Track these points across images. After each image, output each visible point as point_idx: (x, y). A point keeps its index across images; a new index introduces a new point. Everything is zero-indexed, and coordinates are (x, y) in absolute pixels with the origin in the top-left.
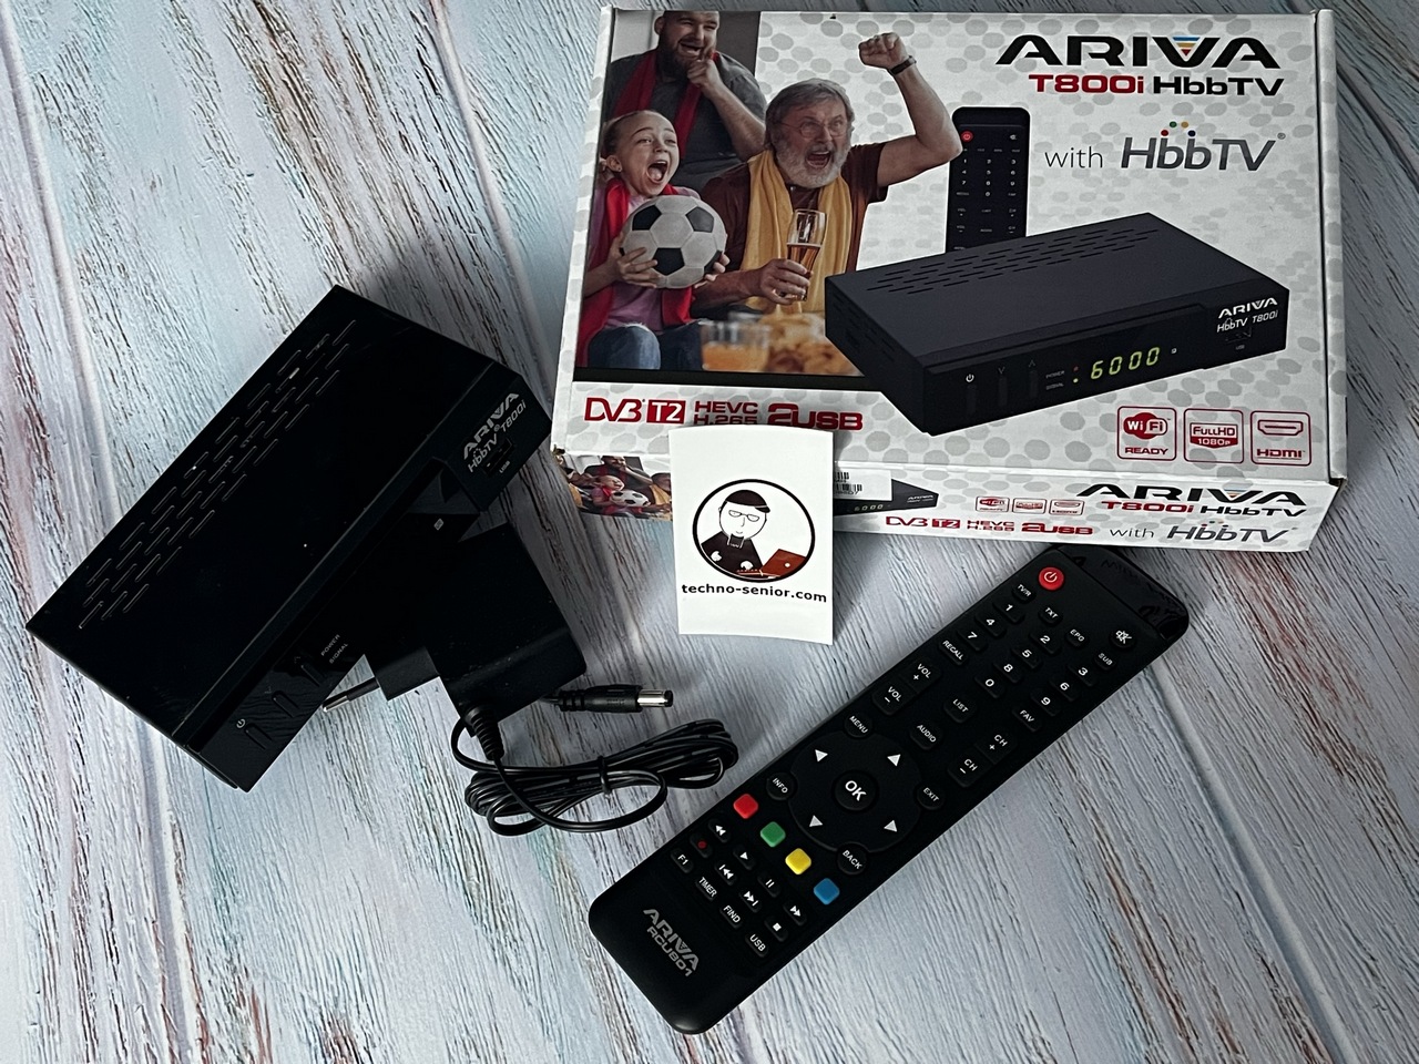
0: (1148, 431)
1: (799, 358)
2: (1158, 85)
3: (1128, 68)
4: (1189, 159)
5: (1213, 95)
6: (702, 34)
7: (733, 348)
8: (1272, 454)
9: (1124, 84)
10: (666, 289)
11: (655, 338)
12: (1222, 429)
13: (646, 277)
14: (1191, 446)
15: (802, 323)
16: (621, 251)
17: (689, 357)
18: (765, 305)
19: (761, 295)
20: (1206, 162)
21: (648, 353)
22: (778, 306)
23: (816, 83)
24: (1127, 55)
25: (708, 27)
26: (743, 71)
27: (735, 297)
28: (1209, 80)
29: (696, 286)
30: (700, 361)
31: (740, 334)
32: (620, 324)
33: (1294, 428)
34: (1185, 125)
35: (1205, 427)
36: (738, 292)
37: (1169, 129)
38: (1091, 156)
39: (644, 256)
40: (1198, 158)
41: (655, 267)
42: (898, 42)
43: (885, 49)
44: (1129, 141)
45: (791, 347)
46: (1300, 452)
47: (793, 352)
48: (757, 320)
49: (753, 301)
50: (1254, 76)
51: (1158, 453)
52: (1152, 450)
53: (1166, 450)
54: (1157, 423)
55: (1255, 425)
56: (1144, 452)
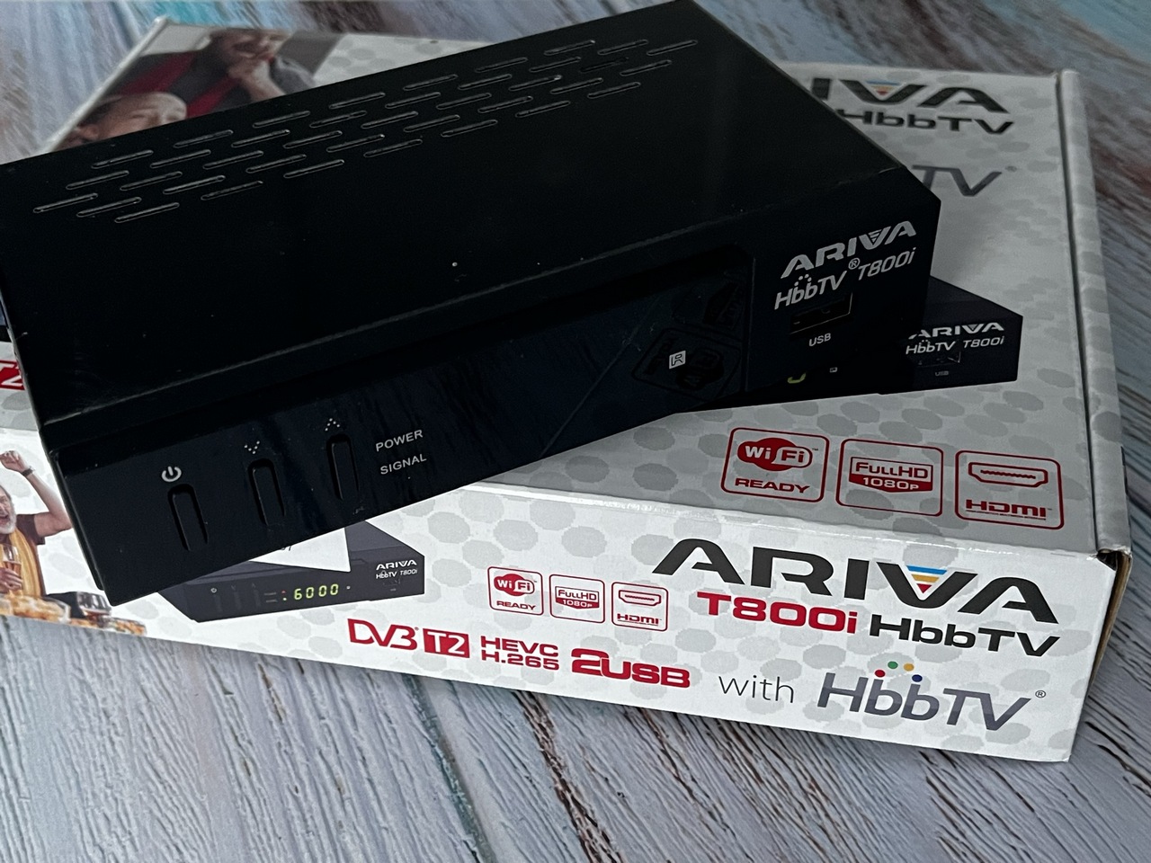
0: (778, 461)
5: (915, 128)
8: (992, 508)
12: (906, 468)
14: (851, 486)
26: (301, 71)
28: (912, 116)
33: (1034, 478)
35: (875, 465)
46: (1043, 511)
50: (973, 117)
51: (792, 489)
52: (782, 485)
53: (806, 487)
54: (796, 452)
55: (964, 469)
56: (766, 486)
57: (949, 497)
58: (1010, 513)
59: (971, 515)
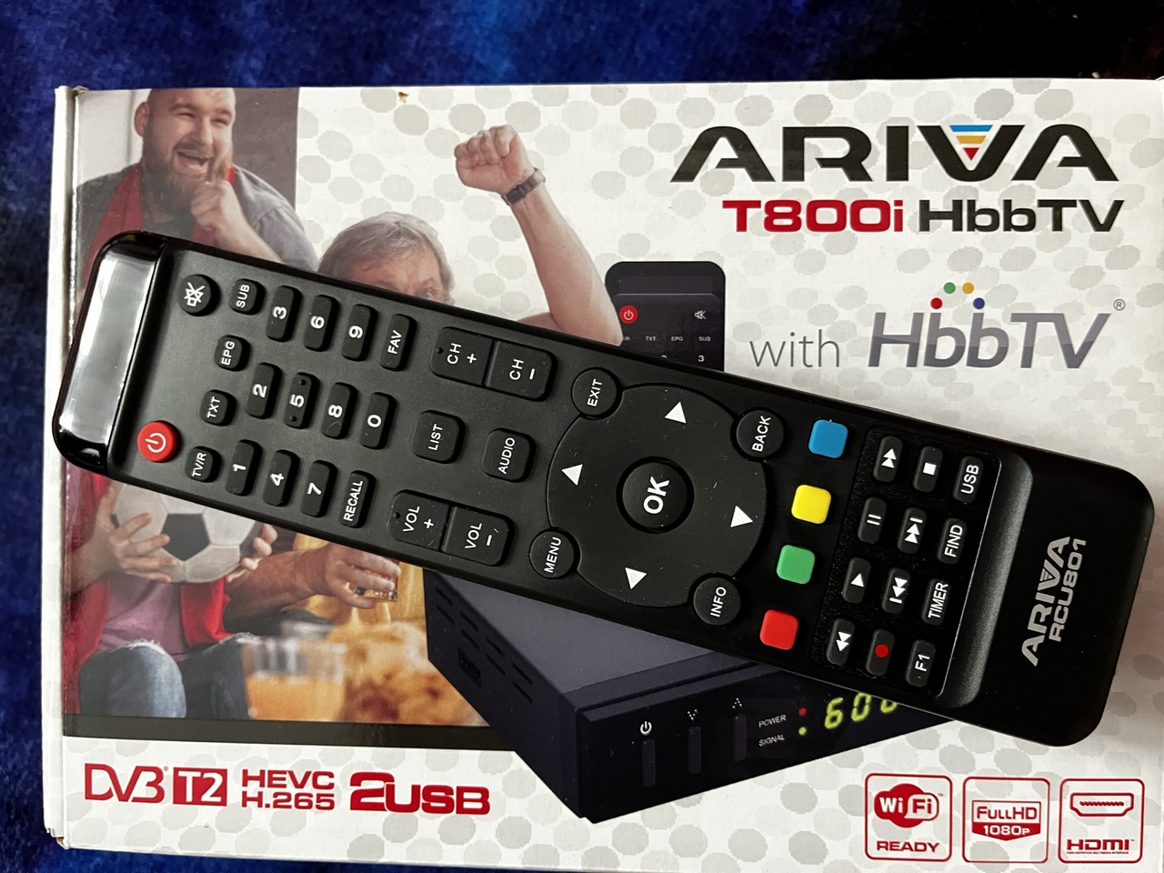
0: (910, 815)
1: (391, 699)
2: (927, 216)
3: (879, 186)
4: (974, 351)
5: (1013, 231)
6: (210, 134)
7: (293, 682)
8: (1087, 847)
9: (870, 216)
10: (184, 583)
11: (175, 667)
12: (1019, 810)
13: (154, 563)
14: (974, 838)
15: (392, 638)
16: (114, 519)
17: (229, 697)
18: (334, 610)
19: (328, 593)
20: (1002, 353)
21: (166, 691)
22: (355, 611)
23: (391, 221)
24: (877, 163)
25: (218, 121)
26: (278, 200)
27: (287, 597)
28: (1008, 204)
29: (230, 579)
30: (244, 704)
31: (300, 657)
32: (121, 644)
33: (1122, 804)
34: (968, 288)
35: (993, 807)
36: (292, 589)
37: (944, 297)
38: (821, 347)
39: (149, 527)
40: (988, 348)
41: (166, 547)
42: (514, 143)
43: (495, 156)
44: (880, 318)
45: (378, 680)
46: (1127, 842)
47: (382, 687)
48: (324, 635)
49: (316, 603)
50: (1078, 197)
51: (925, 850)
52: (916, 844)
53: (937, 844)
54: (923, 801)
55: (1066, 802)
56: (904, 848)
57: (1054, 841)
58: (1101, 850)
59: (1071, 857)
